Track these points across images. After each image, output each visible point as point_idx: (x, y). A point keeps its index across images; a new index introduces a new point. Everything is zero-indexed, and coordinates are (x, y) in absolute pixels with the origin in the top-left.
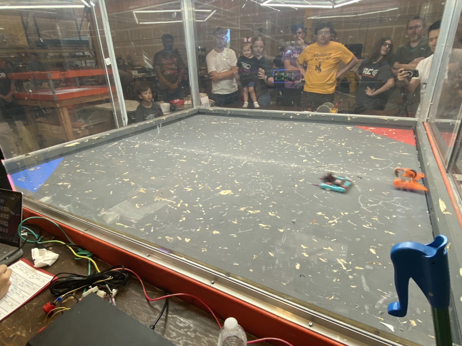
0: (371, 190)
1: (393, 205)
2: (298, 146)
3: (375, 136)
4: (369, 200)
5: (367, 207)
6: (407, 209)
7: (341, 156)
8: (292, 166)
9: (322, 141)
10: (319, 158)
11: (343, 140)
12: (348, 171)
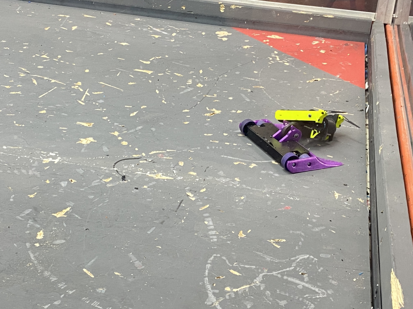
0: (243, 233)
1: (287, 282)
2: (81, 90)
3: (278, 59)
4: (232, 271)
5: (221, 299)
6: (321, 294)
7: (187, 123)
8: (46, 161)
9: (150, 72)
10: (130, 131)
11: (201, 72)
12: (195, 174)
